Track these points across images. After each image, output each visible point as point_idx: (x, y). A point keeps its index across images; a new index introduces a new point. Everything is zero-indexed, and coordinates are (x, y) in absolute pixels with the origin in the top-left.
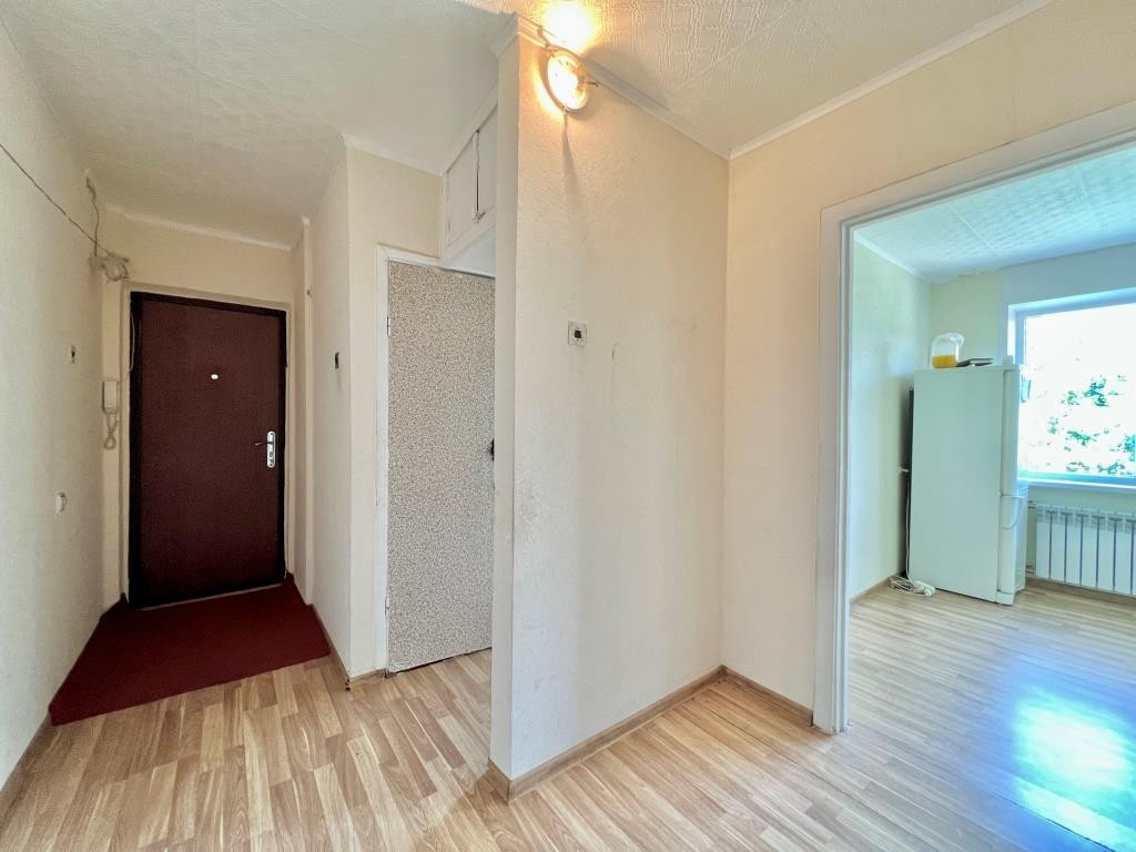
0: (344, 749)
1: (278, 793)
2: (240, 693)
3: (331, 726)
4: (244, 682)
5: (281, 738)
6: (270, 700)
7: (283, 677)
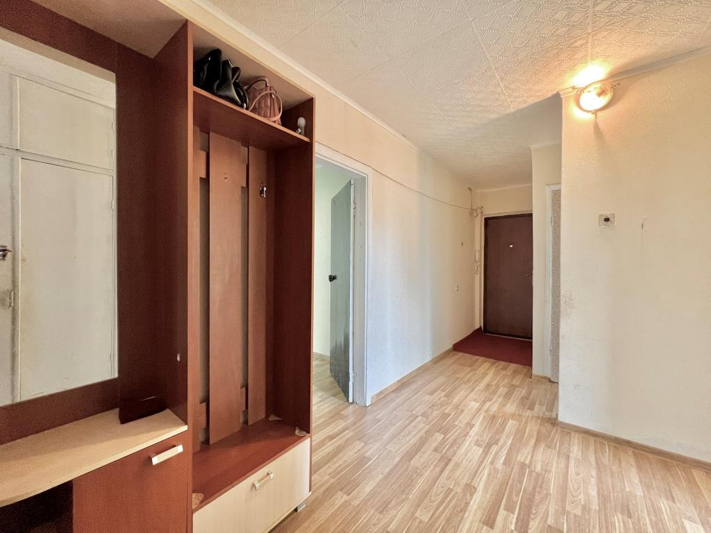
0: (515, 389)
1: (488, 385)
2: (497, 364)
3: (516, 382)
4: (500, 362)
5: (499, 378)
6: (504, 369)
7: (513, 366)
